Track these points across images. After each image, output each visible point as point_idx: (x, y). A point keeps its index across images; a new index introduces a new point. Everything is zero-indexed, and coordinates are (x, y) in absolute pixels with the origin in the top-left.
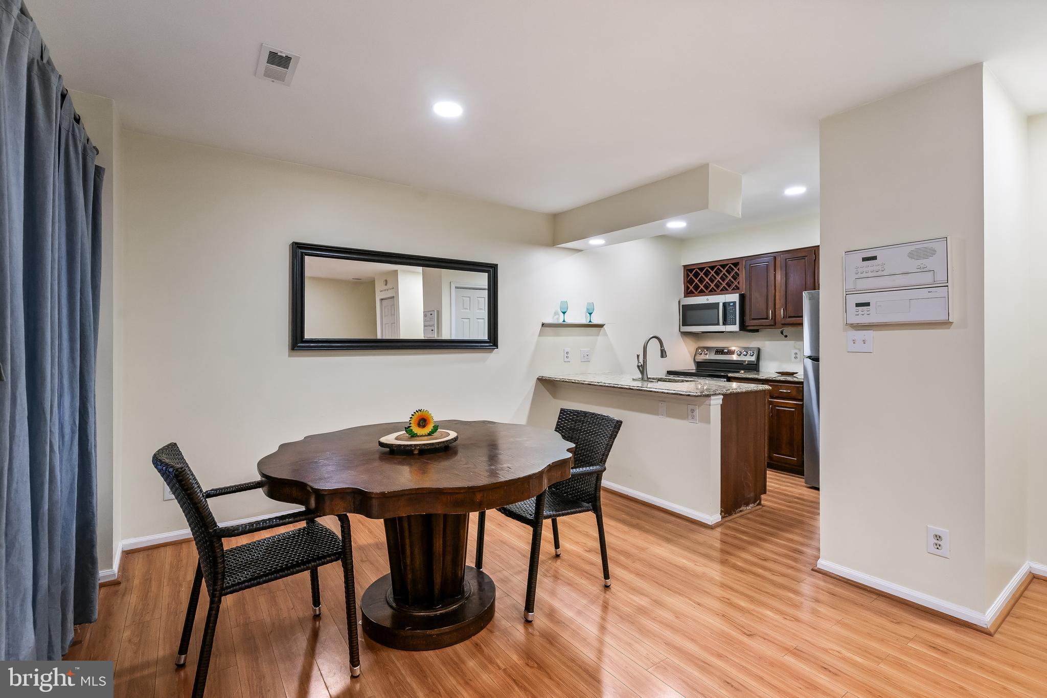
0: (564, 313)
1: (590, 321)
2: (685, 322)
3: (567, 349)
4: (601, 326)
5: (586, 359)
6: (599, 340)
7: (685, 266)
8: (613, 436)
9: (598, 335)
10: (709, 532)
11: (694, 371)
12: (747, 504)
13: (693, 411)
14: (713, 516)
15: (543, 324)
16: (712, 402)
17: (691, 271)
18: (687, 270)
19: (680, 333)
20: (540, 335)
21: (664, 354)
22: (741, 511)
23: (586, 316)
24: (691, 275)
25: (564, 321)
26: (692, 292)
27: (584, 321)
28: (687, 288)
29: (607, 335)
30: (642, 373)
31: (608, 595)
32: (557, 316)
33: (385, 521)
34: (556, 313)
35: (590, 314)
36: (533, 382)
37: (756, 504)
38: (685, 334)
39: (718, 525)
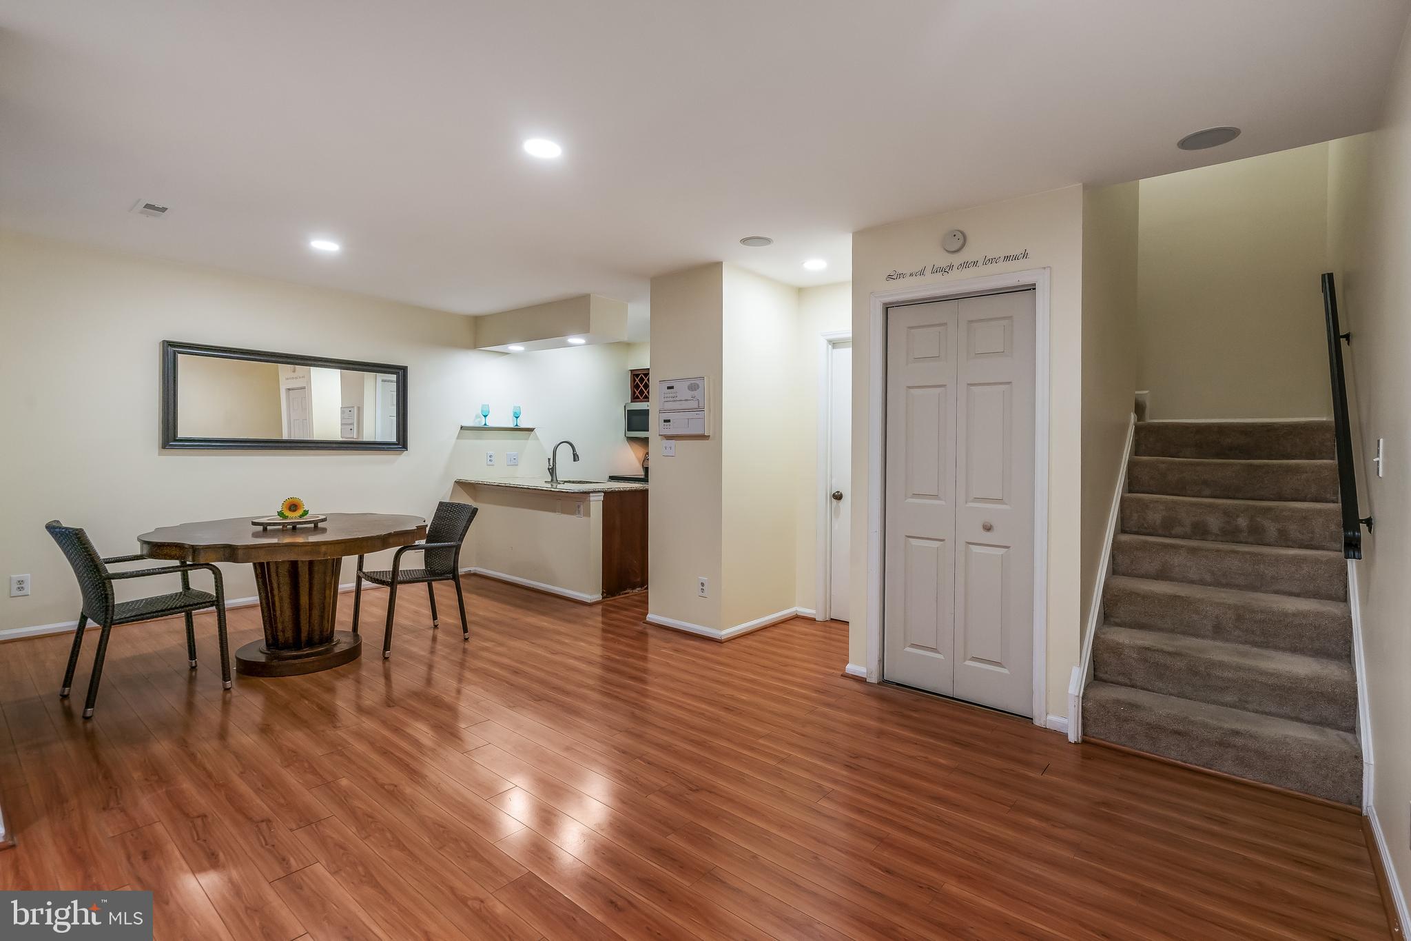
0: (485, 416)
1: (517, 425)
2: (630, 427)
3: (491, 453)
4: (531, 430)
5: (514, 462)
6: (529, 443)
7: (632, 371)
8: (470, 520)
9: (527, 439)
10: (587, 608)
11: (643, 477)
12: (634, 588)
13: (579, 507)
14: (594, 595)
15: (461, 428)
16: (592, 499)
17: (637, 376)
18: (634, 375)
19: (625, 439)
20: (458, 438)
21: (576, 457)
22: (626, 593)
23: (513, 420)
24: (637, 380)
25: (485, 424)
26: (638, 397)
27: (512, 426)
28: (633, 393)
29: (538, 439)
30: (552, 474)
31: (467, 646)
32: (479, 419)
33: (254, 564)
34: (477, 416)
35: (517, 418)
36: (451, 485)
37: (643, 588)
38: (630, 439)
39: (597, 603)
